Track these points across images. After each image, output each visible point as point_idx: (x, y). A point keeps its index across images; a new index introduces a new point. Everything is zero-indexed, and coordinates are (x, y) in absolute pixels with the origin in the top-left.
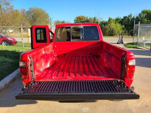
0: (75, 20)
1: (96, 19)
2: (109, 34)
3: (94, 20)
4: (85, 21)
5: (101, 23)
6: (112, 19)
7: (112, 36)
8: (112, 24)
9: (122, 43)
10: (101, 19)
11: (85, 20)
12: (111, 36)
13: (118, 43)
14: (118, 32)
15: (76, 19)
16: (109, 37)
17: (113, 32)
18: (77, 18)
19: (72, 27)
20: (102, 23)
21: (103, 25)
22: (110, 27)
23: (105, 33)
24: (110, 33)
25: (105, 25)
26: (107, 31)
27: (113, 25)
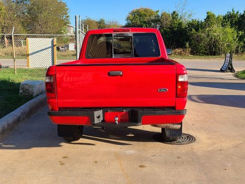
0: (128, 19)
1: (177, 15)
2: (206, 50)
3: (173, 18)
4: (152, 21)
5: (189, 26)
6: (214, 16)
7: (215, 55)
8: (215, 27)
9: (231, 69)
10: (190, 15)
11: (153, 18)
12: (211, 55)
13: (222, 71)
14: (228, 46)
15: (131, 17)
16: (205, 59)
17: (215, 46)
18: (133, 13)
19: (114, 34)
20: (192, 24)
21: (193, 30)
22: (208, 35)
23: (198, 48)
24: (210, 49)
25: (197, 30)
26: (202, 44)
27: (217, 31)
